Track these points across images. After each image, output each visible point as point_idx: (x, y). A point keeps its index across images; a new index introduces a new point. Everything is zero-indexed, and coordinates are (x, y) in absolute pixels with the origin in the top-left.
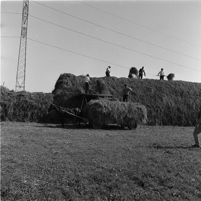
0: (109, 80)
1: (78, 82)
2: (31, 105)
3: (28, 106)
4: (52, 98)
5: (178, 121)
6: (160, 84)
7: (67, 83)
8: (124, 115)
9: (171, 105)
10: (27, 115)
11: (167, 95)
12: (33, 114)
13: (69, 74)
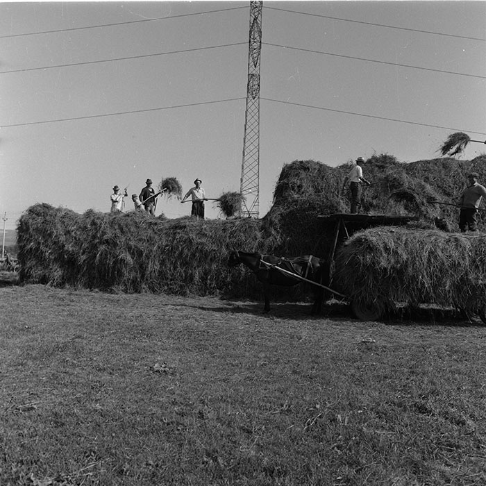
1: (332, 182)
3: (194, 255)
4: (255, 230)
7: (300, 187)
10: (192, 278)
12: (206, 274)
13: (307, 162)
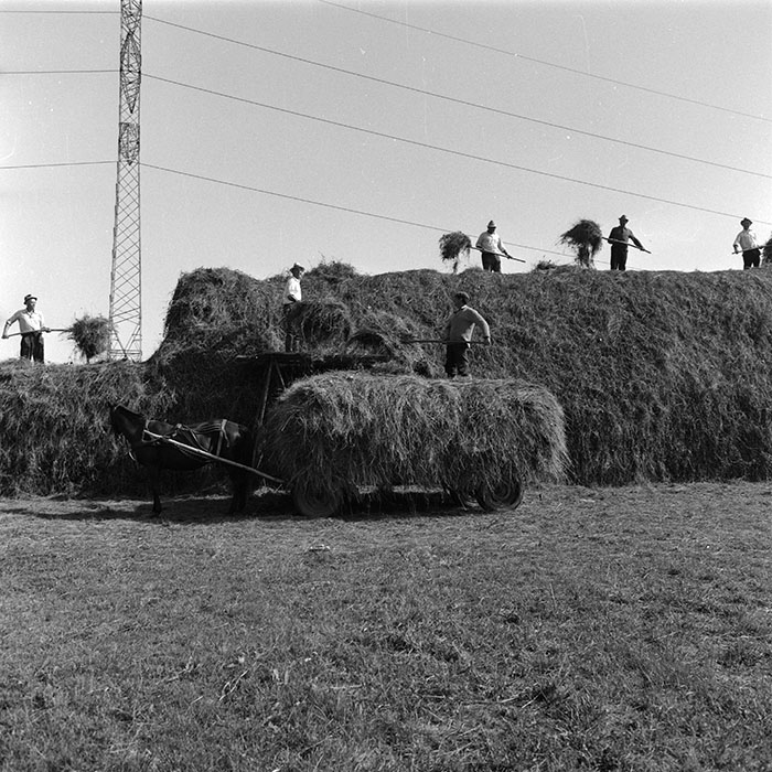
0: (403, 287)
1: (259, 302)
2: (40, 418)
3: (27, 425)
4: (135, 380)
5: (747, 455)
6: (648, 291)
7: (208, 310)
8: (444, 444)
9: (708, 384)
10: (24, 464)
11: (682, 337)
12: (50, 456)
13: (218, 270)
